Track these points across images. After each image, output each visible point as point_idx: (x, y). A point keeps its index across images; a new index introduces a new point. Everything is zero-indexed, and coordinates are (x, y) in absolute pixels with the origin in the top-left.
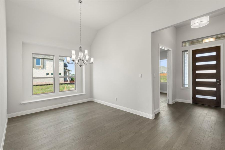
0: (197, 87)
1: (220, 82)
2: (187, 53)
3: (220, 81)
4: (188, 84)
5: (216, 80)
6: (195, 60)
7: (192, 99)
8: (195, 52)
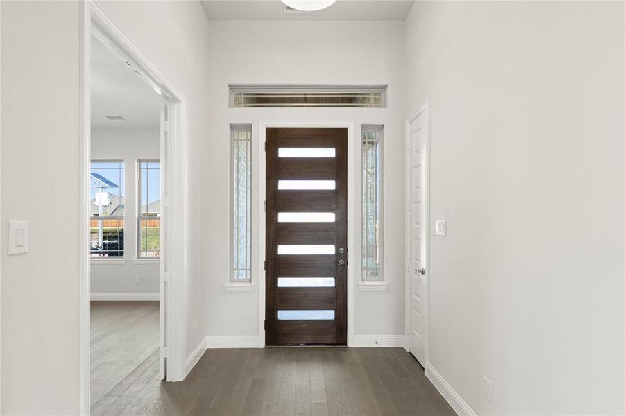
0: (279, 279)
1: (345, 256)
2: (249, 138)
3: (346, 251)
4: (248, 268)
5: (337, 250)
6: (276, 168)
7: (265, 329)
8: (276, 138)
